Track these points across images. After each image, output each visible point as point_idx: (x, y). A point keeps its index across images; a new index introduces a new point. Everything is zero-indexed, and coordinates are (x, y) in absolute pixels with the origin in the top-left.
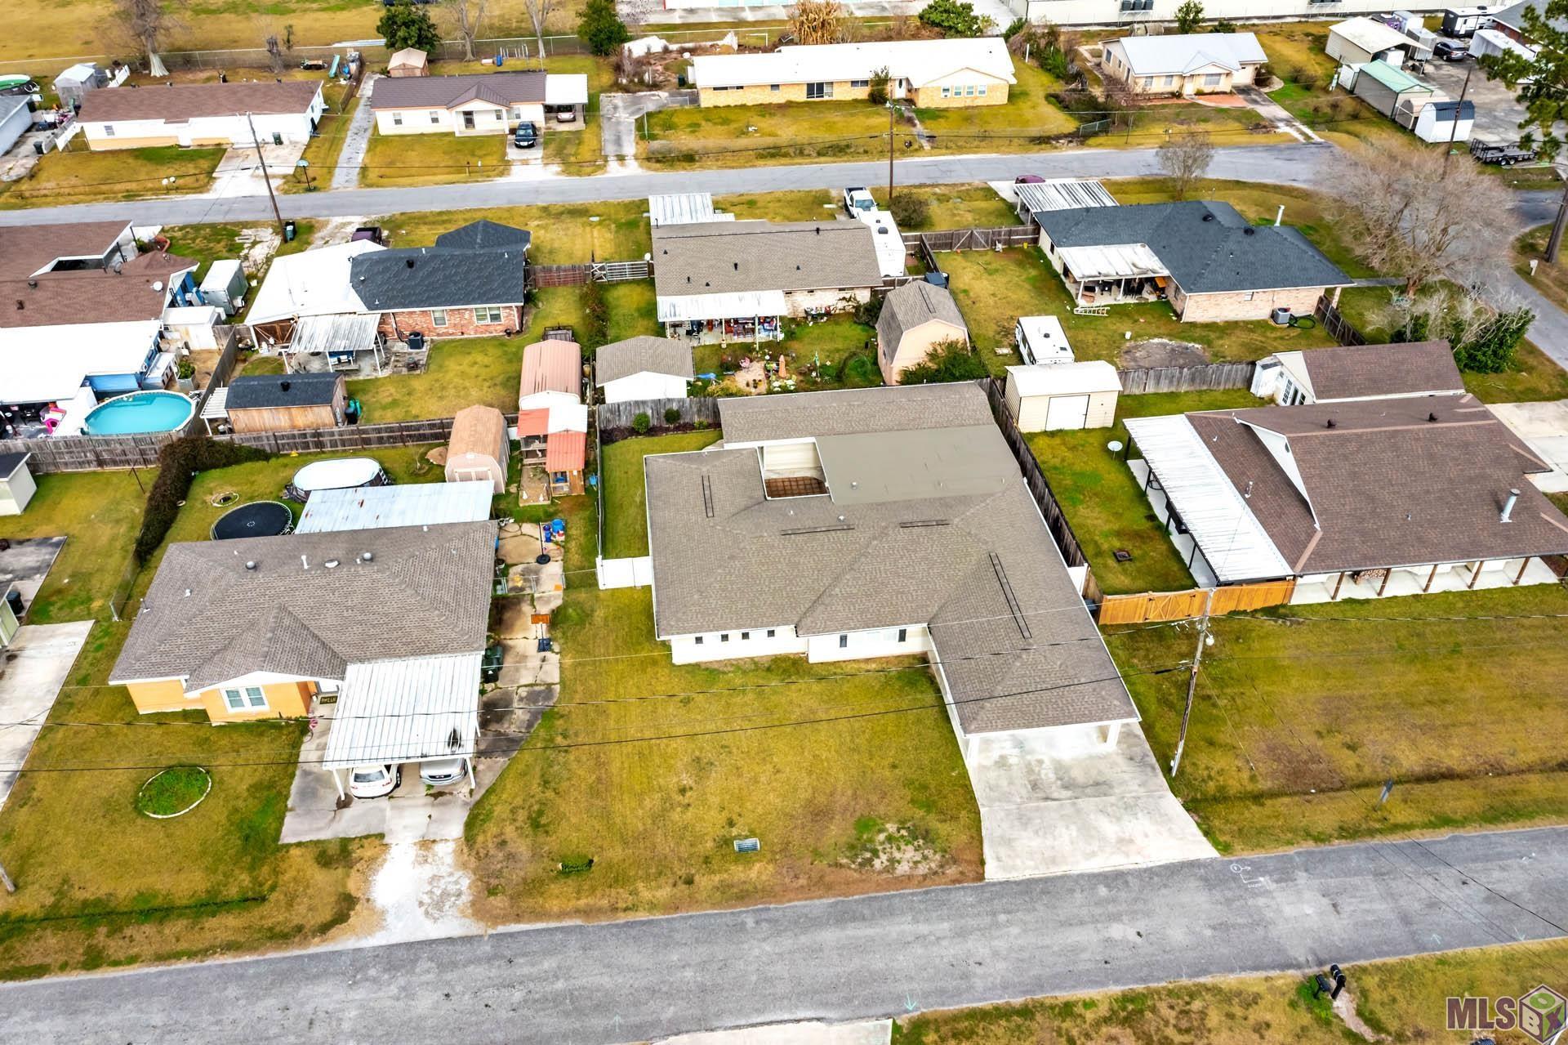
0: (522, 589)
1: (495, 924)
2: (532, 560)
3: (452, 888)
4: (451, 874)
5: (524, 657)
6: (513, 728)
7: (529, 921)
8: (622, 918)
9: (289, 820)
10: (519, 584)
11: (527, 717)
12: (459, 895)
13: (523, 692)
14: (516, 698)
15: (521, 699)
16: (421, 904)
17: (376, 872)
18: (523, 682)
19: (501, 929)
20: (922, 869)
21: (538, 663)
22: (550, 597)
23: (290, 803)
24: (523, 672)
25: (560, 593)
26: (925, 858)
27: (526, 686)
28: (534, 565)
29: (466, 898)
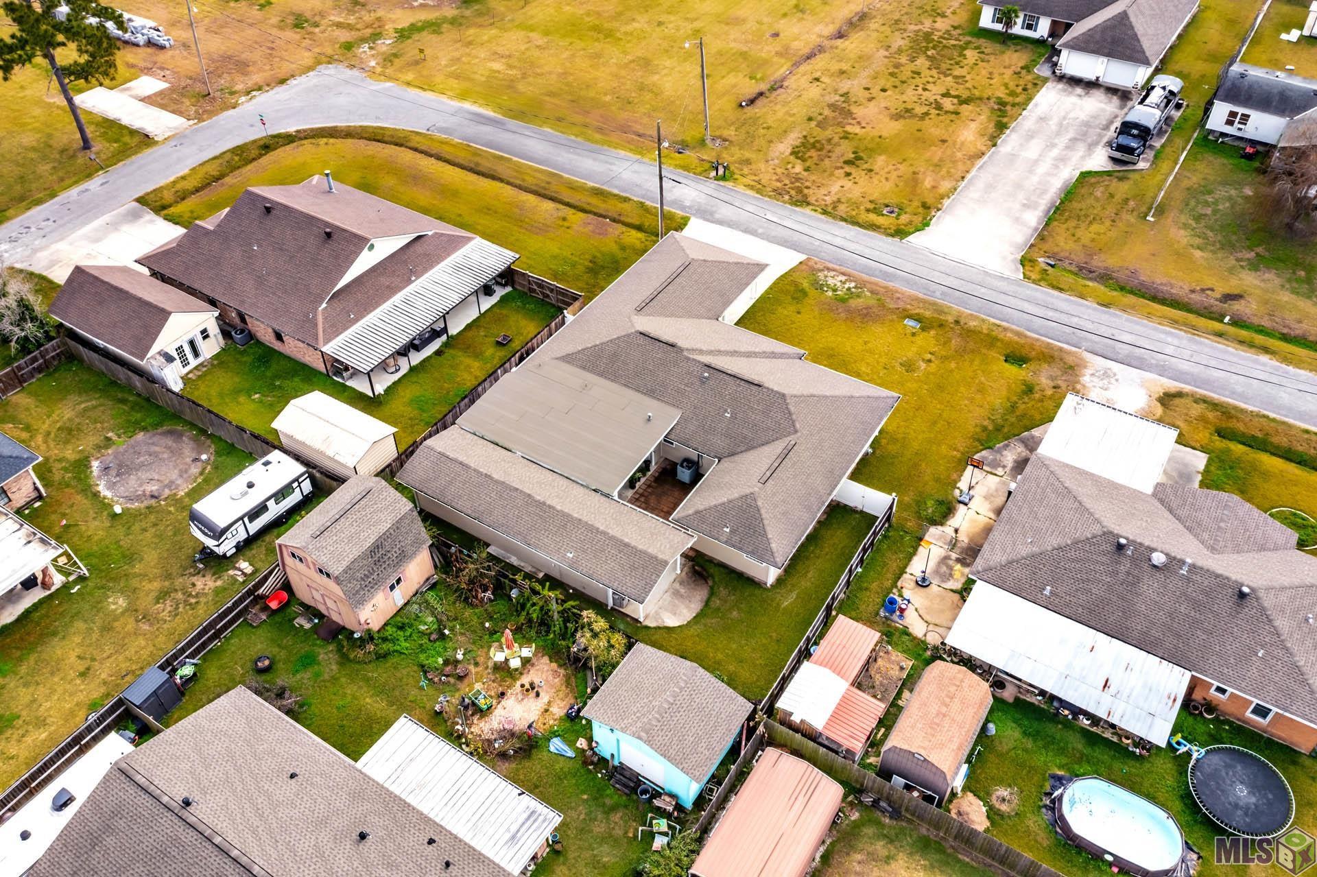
0: (958, 560)
1: (1076, 353)
2: (934, 588)
3: (1095, 379)
4: (1094, 386)
5: (986, 498)
6: (1019, 450)
7: (1056, 346)
8: (1004, 324)
9: (1201, 467)
10: (958, 567)
11: (1005, 453)
12: (1092, 375)
13: (1000, 471)
14: (1008, 469)
15: (1004, 467)
16: (1117, 380)
17: (1143, 409)
18: (997, 479)
19: (1074, 349)
20: (832, 274)
21: (977, 487)
22: (937, 539)
23: (1199, 477)
24: (993, 487)
25: (927, 538)
26: (826, 277)
27: (996, 475)
28: (935, 581)
29: (1088, 372)
